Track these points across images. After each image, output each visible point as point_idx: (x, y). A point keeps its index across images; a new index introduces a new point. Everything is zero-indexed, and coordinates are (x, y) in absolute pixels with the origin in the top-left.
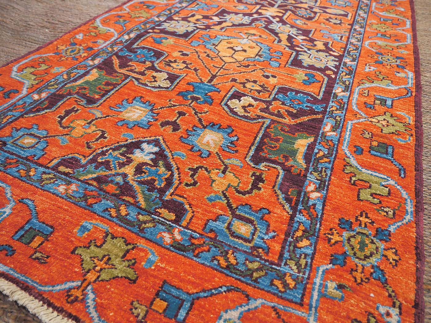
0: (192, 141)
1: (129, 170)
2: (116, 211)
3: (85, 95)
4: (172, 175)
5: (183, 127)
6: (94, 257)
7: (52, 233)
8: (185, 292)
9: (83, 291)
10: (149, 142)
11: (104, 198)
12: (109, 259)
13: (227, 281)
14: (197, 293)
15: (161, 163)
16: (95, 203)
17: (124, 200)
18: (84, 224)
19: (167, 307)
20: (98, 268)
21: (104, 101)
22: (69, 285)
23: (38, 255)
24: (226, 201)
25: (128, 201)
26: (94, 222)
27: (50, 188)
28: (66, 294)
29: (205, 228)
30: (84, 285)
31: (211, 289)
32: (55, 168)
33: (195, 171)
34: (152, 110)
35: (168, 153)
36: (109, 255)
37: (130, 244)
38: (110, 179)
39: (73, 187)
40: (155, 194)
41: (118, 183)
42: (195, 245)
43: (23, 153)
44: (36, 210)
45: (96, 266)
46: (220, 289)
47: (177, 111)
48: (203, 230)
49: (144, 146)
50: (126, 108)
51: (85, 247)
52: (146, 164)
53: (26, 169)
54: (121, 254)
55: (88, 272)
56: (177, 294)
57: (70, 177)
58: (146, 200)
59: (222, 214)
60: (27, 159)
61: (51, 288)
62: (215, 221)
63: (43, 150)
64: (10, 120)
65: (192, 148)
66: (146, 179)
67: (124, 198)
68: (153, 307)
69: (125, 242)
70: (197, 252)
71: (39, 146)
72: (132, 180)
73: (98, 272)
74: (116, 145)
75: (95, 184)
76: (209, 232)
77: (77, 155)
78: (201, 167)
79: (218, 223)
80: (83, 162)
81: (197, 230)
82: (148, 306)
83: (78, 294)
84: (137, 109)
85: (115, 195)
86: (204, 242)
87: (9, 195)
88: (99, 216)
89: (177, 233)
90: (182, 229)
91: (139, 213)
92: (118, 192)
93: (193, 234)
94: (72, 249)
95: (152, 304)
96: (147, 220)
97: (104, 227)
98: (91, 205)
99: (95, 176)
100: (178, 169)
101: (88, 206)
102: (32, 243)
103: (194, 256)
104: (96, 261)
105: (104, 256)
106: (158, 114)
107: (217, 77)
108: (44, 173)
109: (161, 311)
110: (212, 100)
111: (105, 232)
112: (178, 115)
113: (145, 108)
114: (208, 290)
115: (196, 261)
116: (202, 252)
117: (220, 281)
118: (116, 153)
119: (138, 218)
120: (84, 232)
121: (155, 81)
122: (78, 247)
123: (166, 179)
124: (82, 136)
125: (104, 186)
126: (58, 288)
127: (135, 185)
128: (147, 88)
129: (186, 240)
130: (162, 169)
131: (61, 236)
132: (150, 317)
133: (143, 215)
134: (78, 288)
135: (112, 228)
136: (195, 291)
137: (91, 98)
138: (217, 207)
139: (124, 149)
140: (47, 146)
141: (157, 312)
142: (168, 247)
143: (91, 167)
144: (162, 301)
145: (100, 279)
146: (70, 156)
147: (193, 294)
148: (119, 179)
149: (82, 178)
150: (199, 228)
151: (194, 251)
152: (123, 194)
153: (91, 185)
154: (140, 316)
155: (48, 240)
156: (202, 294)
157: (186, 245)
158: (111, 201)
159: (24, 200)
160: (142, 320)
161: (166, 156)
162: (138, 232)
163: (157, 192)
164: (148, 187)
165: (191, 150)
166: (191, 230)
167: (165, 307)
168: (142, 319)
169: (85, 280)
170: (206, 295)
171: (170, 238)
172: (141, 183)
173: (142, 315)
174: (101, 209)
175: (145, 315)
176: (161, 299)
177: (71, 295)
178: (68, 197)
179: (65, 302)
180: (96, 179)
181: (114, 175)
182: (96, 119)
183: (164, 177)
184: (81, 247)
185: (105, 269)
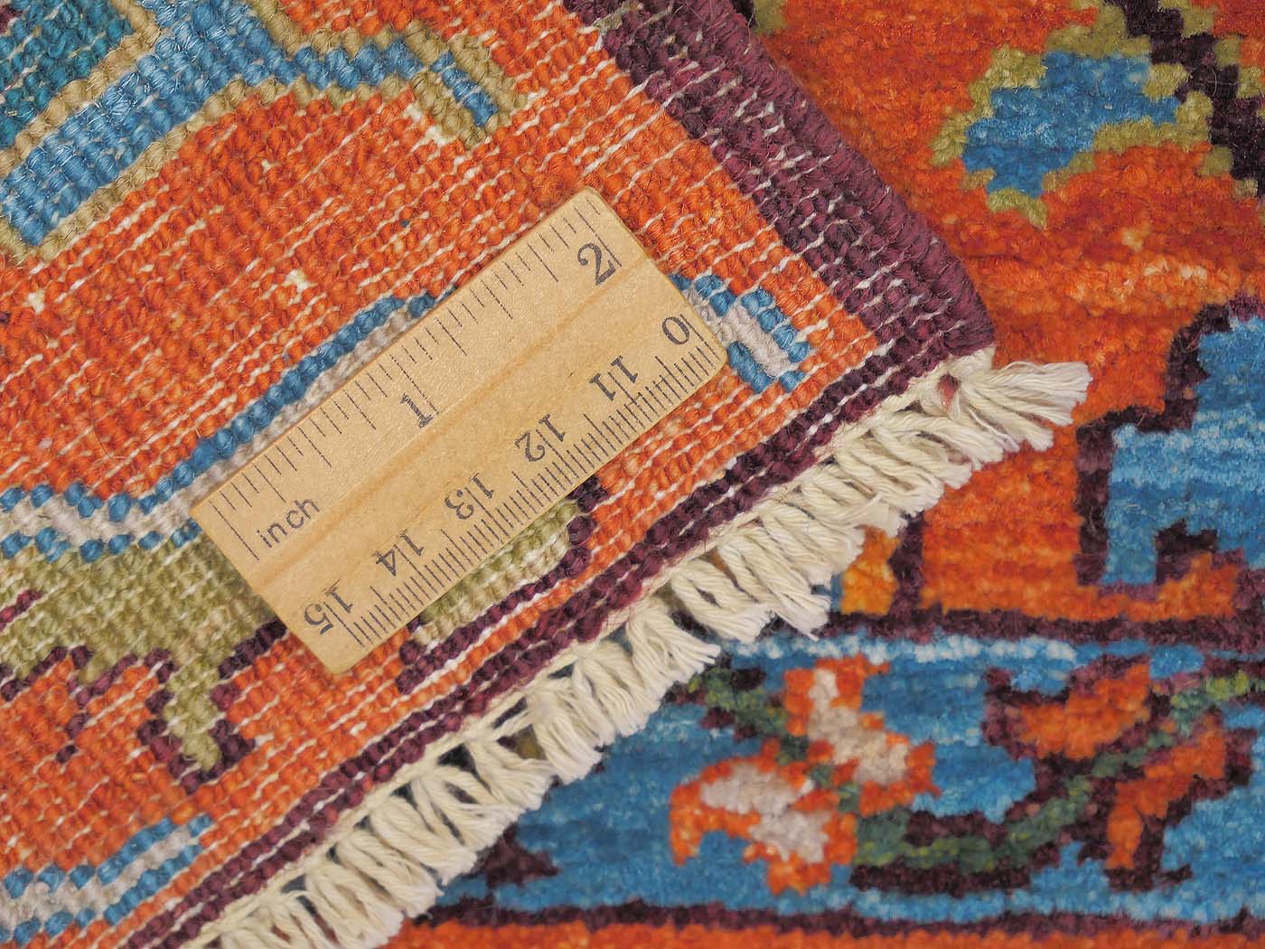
24: (1197, 108)
29: (1094, 540)
42: (1083, 767)
48: (1089, 568)
59: (1221, 296)
62: (1175, 415)
70: (1125, 831)
76: (1161, 576)
79: (1209, 433)
81: (1032, 598)
86: (1159, 705)
89: (848, 717)
90: (878, 654)
93: (1018, 663)
103: (1122, 880)
115: (1159, 922)
116: (1179, 812)
129: (973, 765)
138: (1129, 238)
142: (837, 901)
150: (1033, 573)
151: (1094, 843)
157: (994, 812)
166: (963, 622)
171: (805, 806)
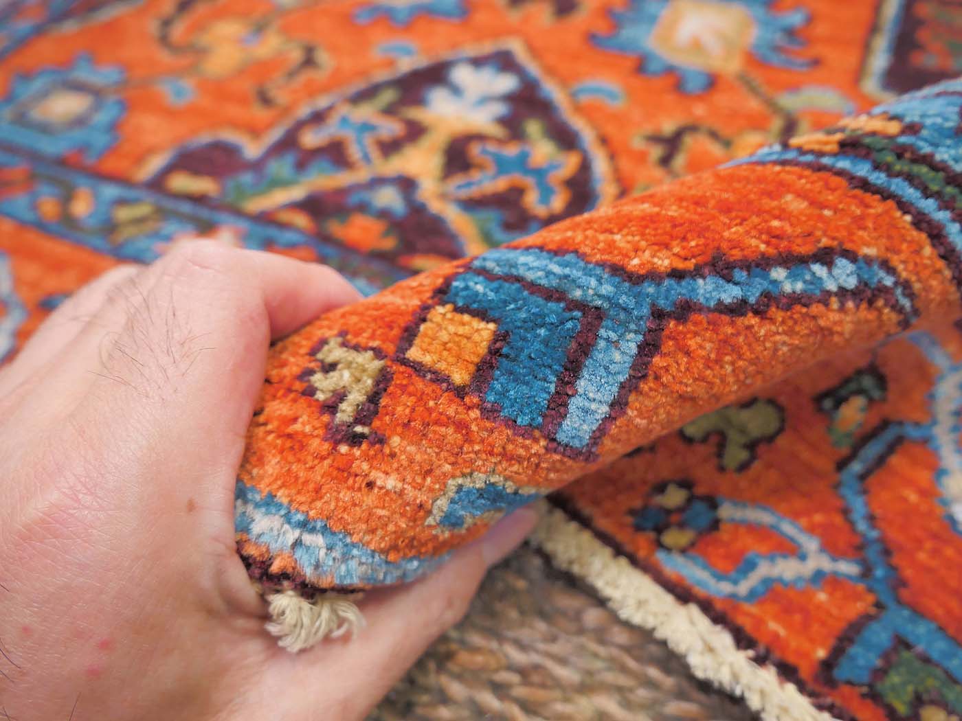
4: (585, 166)
8: (601, 264)
10: (477, 62)
13: (859, 222)
14: (677, 275)
15: (533, 126)
19: (494, 352)
31: (762, 264)
32: (157, 184)
33: (672, 144)
35: (553, 91)
41: (384, 214)
46: (819, 270)
52: (480, 137)
56: (549, 273)
60: (62, 162)
68: (414, 353)
71: (103, 117)
78: (692, 128)
80: (253, 152)
82: (390, 348)
85: (380, 256)
95: (409, 334)
100: (604, 141)
108: (122, 202)
109: (459, 377)
114: (747, 266)
117: (821, 218)
118: (365, 110)
123: (564, 181)
125: (335, 228)
130: (542, 150)
132: (401, 411)
136: (663, 262)
139: (390, 95)
141: (439, 378)
143: (282, 167)
144: (466, 317)
147: (653, 276)
148: (389, 198)
152: (409, 247)
154: (343, 406)
156: (707, 289)
160: (359, 429)
164: (501, 215)
167: (483, 349)
168: (358, 420)
170: (730, 294)
173: (356, 397)
175: (373, 398)
176: (457, 310)
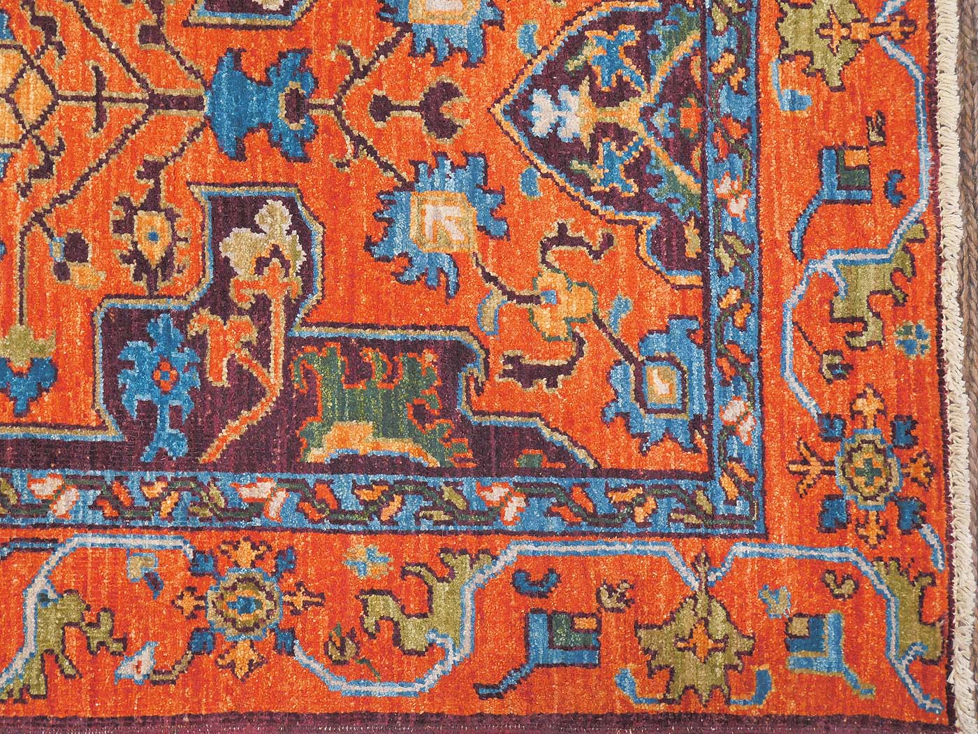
0: (469, 36)
1: (627, 114)
2: (733, 75)
3: (441, 391)
4: (592, 26)
5: (432, 78)
6: (832, 50)
7: (829, 148)
9: (888, 25)
10: (527, 126)
11: (718, 114)
12: (823, 26)
15: (571, 65)
16: (738, 122)
17: (704, 76)
18: (787, 108)
20: (844, 32)
21: (434, 328)
22: (892, 50)
23: (874, 137)
25: (702, 67)
26: (775, 95)
27: (750, 226)
28: (907, 41)
30: (879, 30)
32: (699, 264)
34: (408, 187)
35: (538, 66)
36: (817, 31)
37: (781, 10)
38: (670, 135)
39: (724, 188)
40: (660, 30)
41: (672, 113)
43: (695, 365)
44: (804, 211)
45: (843, 37)
47: (379, 125)
49: (540, 129)
50: (433, 257)
51: (824, 77)
52: (594, 91)
53: (730, 318)
54: (805, 12)
55: (858, 41)
57: (705, 212)
58: (681, 36)
60: (705, 343)
61: (912, 67)
63: (667, 330)
64: (624, 482)
65: (491, 23)
66: (634, 67)
67: (698, 78)
69: (782, 21)
71: (661, 347)
72: (649, 91)
73: (850, 28)
74: (571, 190)
75: (696, 154)
77: (643, 251)
80: (654, 220)
83: (895, 28)
84: (421, 226)
85: (701, 100)
87: (801, 289)
88: (758, 94)
91: (715, 33)
92: (693, 100)
94: (837, 94)
96: (723, 11)
97: (774, 70)
98: (747, 126)
99: (677, 169)
100: (568, 23)
101: (750, 130)
102: (861, 163)
104: (836, 43)
105: (822, 37)
106: (415, 164)
107: (159, 91)
108: (721, 273)
110: (282, 55)
111: (783, 63)
112: (394, 113)
113: (408, 209)
118: (594, 174)
119: (726, 29)
120: (801, 98)
121: (276, 251)
122: (831, 88)
123: (610, 32)
124: (582, 285)
125: (693, 134)
126: (905, 59)
127: (658, 79)
128: (318, 258)
130: (591, 51)
131: (826, 129)
133: (715, 25)
134: (888, 35)
135: (770, 57)
137: (443, 370)
139: (575, 165)
140: (651, 332)
143: (661, 193)
145: (859, 16)
146: (652, 261)
148: (661, 117)
149: (696, 189)
153: (703, 159)
155: (844, 143)
158: (717, 97)
159: (795, 251)
161: (549, 65)
162: (754, 9)
163: (651, 28)
164: (650, 52)
165: (500, 24)
169: (872, 36)
172: (648, 72)
174: (745, 99)
177: (903, 33)
178: (750, 179)
179: (918, 32)
180: (684, 160)
181: (657, 134)
182: (511, 296)
183: (610, 37)
184: (827, 83)
185: (840, 21)
